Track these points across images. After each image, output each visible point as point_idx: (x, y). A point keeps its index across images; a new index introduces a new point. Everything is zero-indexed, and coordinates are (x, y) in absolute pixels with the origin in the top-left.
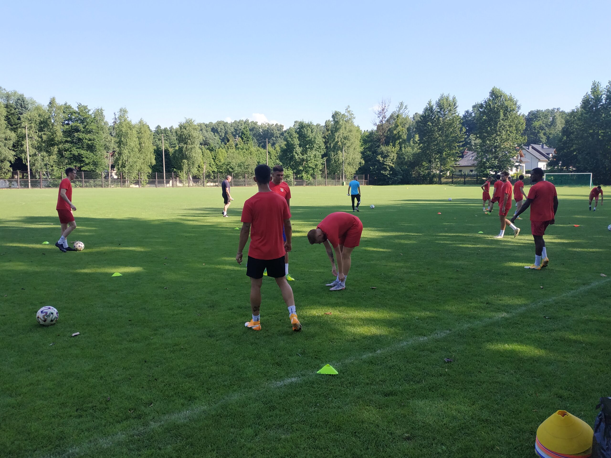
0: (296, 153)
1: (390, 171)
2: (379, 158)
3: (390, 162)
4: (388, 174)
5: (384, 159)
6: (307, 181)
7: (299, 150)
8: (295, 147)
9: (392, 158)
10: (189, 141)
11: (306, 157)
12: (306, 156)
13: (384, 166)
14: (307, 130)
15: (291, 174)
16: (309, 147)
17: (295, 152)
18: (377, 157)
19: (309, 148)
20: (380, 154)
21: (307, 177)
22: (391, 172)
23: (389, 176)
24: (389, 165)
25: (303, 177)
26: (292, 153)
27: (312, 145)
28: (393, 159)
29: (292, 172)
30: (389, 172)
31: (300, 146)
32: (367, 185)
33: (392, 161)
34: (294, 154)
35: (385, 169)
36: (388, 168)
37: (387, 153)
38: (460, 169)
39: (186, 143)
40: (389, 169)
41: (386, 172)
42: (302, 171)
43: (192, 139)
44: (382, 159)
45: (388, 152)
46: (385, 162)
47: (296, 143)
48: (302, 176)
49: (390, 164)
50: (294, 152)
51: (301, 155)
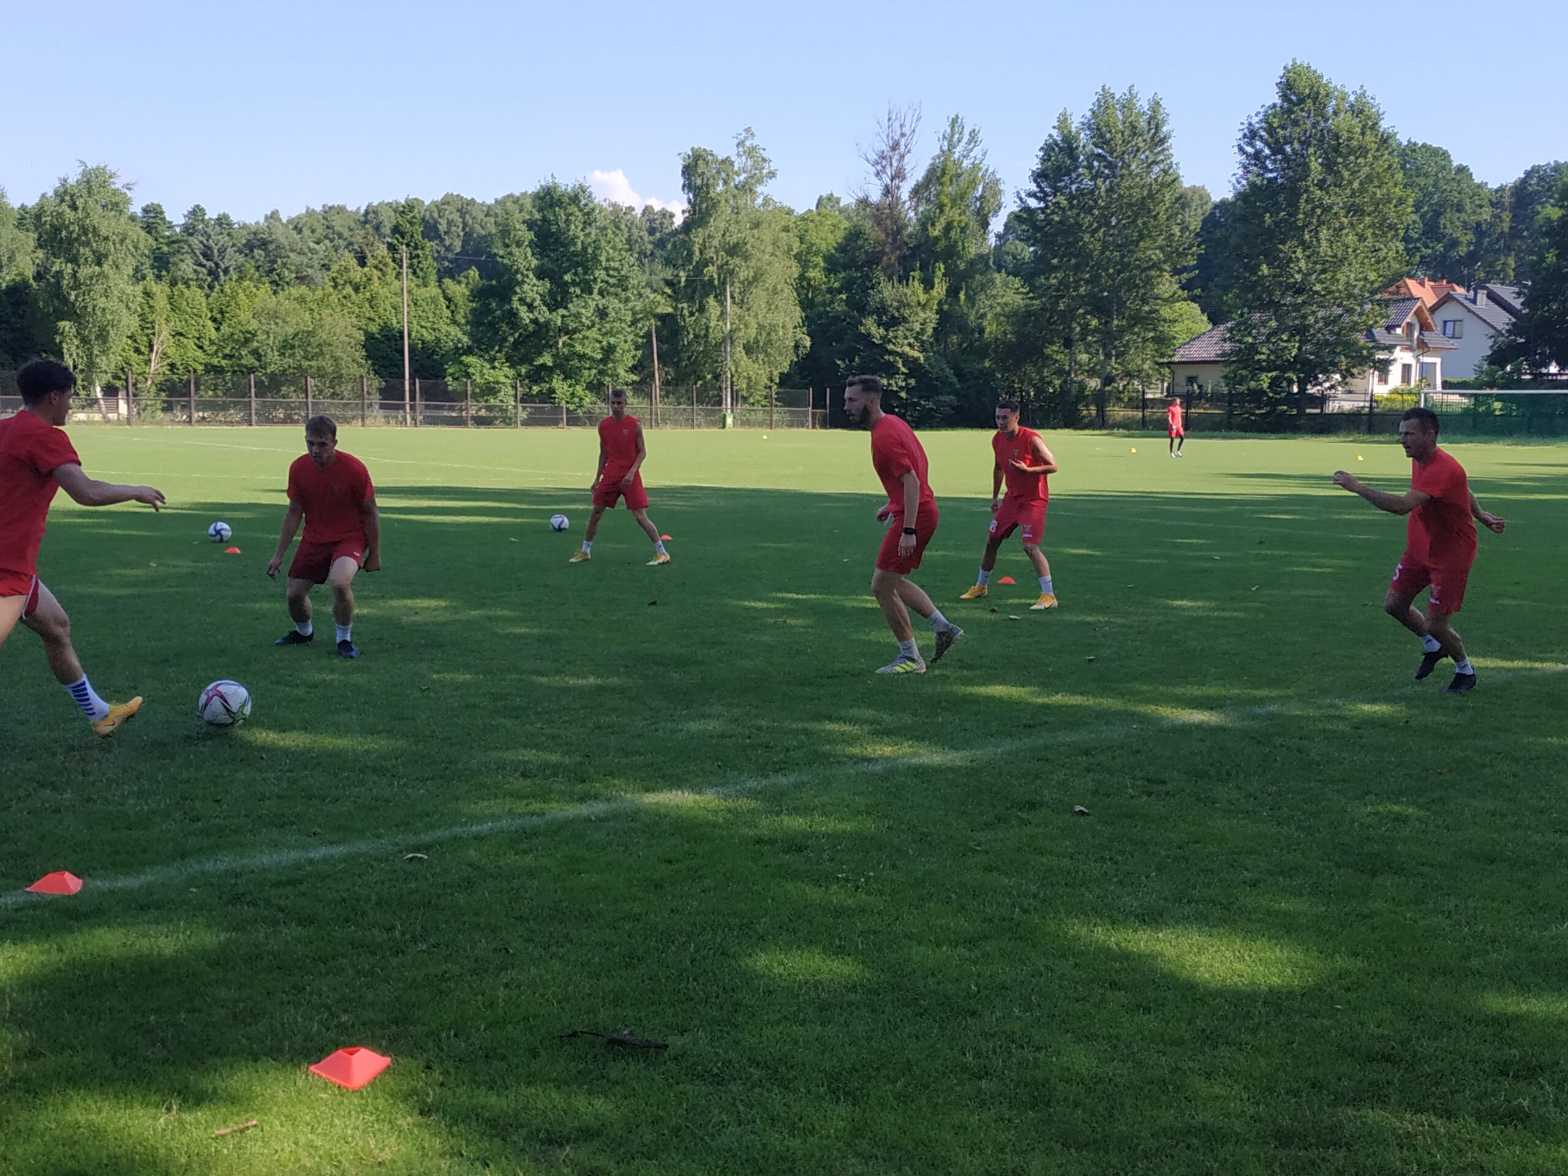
0: (522, 301)
1: (907, 376)
2: (871, 326)
3: (910, 345)
4: (902, 388)
5: (887, 330)
6: (572, 407)
7: (533, 288)
8: (519, 277)
9: (917, 327)
10: (85, 251)
11: (563, 316)
12: (565, 312)
13: (886, 357)
14: (568, 215)
15: (502, 379)
16: (574, 281)
17: (520, 299)
18: (861, 324)
19: (574, 283)
20: (871, 314)
21: (573, 395)
22: (912, 382)
23: (903, 395)
24: (901, 355)
25: (554, 392)
26: (510, 301)
27: (585, 273)
28: (923, 331)
29: (511, 373)
30: (905, 380)
31: (539, 277)
32: (824, 426)
33: (916, 338)
34: (516, 304)
35: (890, 370)
36: (900, 365)
37: (898, 309)
38: (1192, 371)
39: (74, 260)
40: (904, 370)
41: (892, 382)
42: (550, 370)
43: (94, 245)
44: (882, 331)
45: (903, 304)
46: (890, 341)
47: (522, 264)
48: (552, 391)
49: (907, 349)
50: (515, 298)
51: (545, 308)
